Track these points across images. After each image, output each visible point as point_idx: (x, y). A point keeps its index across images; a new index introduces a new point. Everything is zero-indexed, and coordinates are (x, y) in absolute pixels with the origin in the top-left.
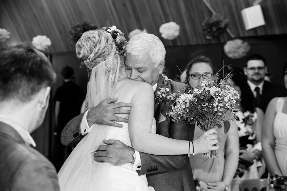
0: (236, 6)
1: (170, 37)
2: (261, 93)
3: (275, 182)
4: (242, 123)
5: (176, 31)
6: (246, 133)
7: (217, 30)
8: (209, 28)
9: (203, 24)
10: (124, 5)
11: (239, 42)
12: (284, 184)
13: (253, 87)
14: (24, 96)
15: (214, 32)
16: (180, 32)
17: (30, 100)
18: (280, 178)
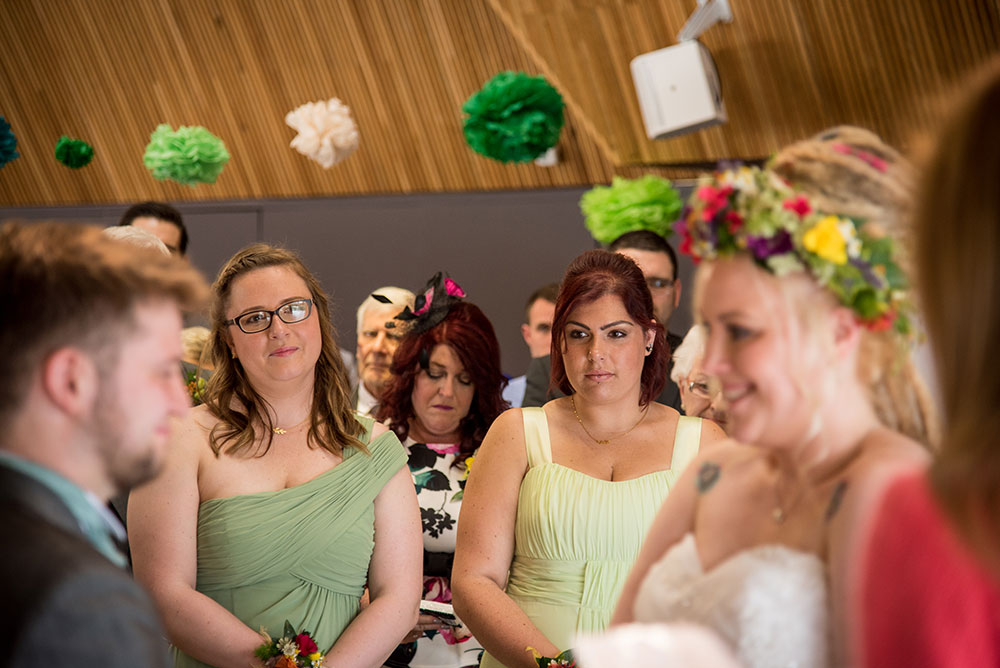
4: (454, 497)
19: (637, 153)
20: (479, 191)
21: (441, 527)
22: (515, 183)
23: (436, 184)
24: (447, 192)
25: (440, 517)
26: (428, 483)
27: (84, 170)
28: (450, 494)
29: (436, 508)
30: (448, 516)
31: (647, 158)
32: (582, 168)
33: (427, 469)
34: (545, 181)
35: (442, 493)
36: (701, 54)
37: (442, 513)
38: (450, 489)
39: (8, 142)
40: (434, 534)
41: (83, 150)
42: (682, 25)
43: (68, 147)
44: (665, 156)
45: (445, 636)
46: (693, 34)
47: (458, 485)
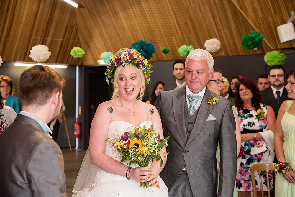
0: (274, 23)
1: (213, 50)
2: (281, 95)
3: (278, 167)
4: (255, 119)
5: (218, 45)
6: (259, 126)
7: (252, 44)
8: (246, 43)
9: (242, 39)
10: (186, 24)
11: (276, 53)
12: (285, 169)
13: (275, 90)
14: (41, 101)
15: (250, 46)
16: (221, 47)
17: (46, 103)
18: (282, 165)
19: (277, 46)
20: (240, 56)
21: (253, 125)
22: (248, 54)
23: (231, 55)
24: (233, 56)
25: (252, 123)
26: (249, 116)
27: (168, 54)
28: (254, 118)
29: (251, 121)
30: (254, 123)
31: (279, 48)
32: (263, 50)
33: (248, 114)
34: (255, 53)
35: (252, 118)
36: (293, 25)
37: (253, 122)
38: (253, 117)
39: (154, 49)
40: (251, 126)
41: (167, 50)
42: (288, 19)
43: (164, 50)
44: (283, 47)
45: (257, 147)
46: (291, 21)
47: (255, 116)
